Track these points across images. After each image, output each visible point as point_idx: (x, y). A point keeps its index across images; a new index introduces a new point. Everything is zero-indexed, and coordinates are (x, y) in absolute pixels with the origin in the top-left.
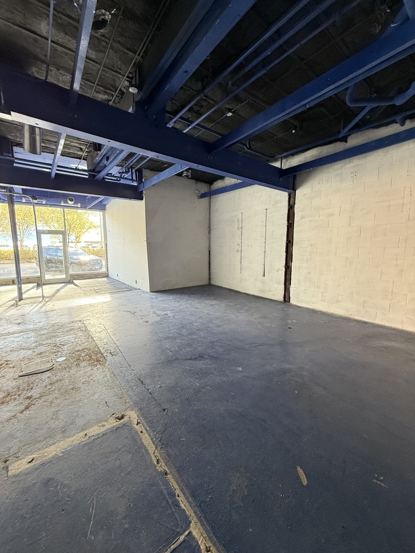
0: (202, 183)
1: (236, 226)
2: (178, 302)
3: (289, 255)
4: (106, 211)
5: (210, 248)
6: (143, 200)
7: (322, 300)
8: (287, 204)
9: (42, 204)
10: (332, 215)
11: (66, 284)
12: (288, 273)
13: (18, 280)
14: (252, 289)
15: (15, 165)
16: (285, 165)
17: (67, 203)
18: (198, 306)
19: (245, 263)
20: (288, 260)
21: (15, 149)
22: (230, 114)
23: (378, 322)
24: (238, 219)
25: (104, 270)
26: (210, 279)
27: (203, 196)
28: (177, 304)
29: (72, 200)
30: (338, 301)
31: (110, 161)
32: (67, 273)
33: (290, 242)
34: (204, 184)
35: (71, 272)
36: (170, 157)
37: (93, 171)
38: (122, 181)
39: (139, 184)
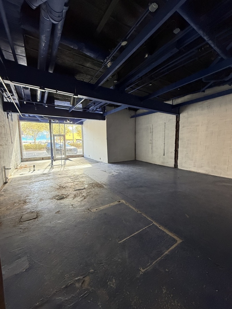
0: (132, 111)
1: (150, 131)
2: (123, 167)
3: (176, 145)
4: (83, 125)
5: (135, 142)
6: (105, 120)
7: (194, 167)
8: (175, 120)
9: (56, 123)
10: (198, 126)
11: (65, 160)
12: (176, 153)
13: (52, 157)
14: (158, 161)
15: (55, 107)
16: (174, 102)
17: (67, 122)
18: (133, 169)
19: (154, 149)
20: (176, 147)
21: (55, 101)
22: (151, 85)
23: (221, 176)
24: (150, 128)
25: (82, 154)
26: (135, 157)
27: (132, 117)
28: (123, 168)
29: (69, 120)
30: (202, 167)
31: (96, 105)
32: (65, 155)
33: (177, 138)
34: (133, 111)
35: (67, 155)
36: (127, 105)
37: (85, 108)
38: (96, 112)
39: (104, 113)
